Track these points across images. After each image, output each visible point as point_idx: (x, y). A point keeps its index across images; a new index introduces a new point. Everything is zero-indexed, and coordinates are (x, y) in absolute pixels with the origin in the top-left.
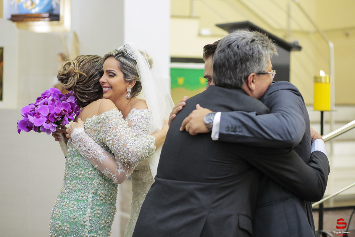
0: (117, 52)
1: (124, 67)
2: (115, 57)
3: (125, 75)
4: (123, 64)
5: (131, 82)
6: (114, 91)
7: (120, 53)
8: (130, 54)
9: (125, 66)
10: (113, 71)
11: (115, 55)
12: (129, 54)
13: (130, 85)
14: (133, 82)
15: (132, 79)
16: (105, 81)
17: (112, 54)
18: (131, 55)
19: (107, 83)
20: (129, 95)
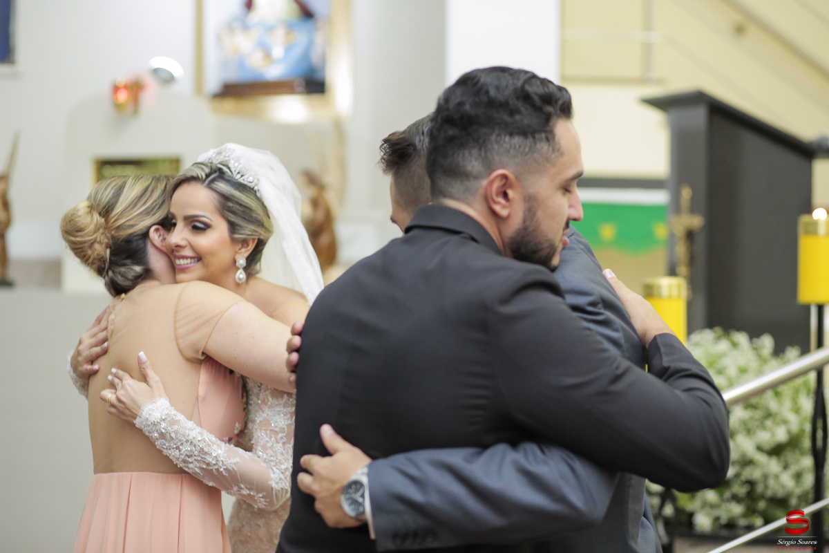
0: (207, 170)
1: (229, 207)
2: (204, 181)
3: (233, 227)
4: (225, 198)
5: (244, 243)
6: (206, 266)
7: (215, 172)
8: (239, 173)
9: (230, 204)
10: (204, 216)
11: (204, 177)
12: (237, 172)
13: (243, 250)
14: (251, 243)
15: (249, 235)
16: (183, 243)
17: (194, 175)
18: (242, 176)
19: (188, 247)
20: (241, 275)
